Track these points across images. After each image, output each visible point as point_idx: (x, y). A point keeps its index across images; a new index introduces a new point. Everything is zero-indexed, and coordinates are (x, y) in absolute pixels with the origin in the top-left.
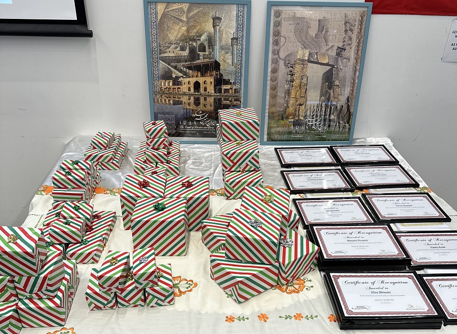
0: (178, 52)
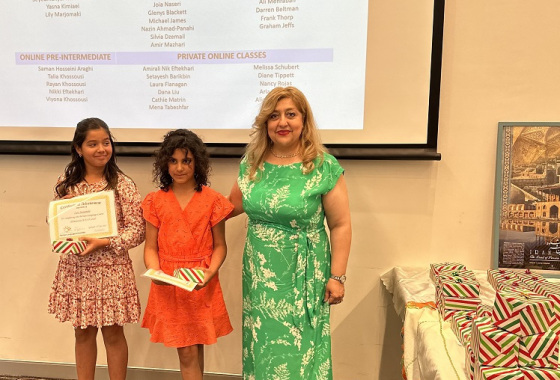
0: (534, 175)
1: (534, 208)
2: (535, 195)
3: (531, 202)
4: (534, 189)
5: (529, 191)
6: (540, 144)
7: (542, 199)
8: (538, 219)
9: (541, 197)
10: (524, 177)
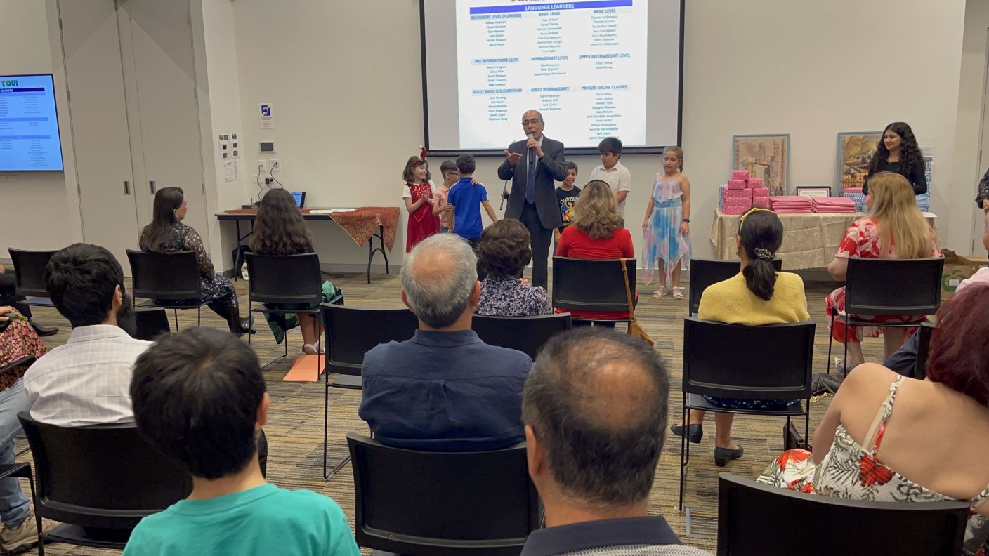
1: (856, 176)
2: (856, 170)
3: (854, 173)
4: (856, 167)
5: (853, 168)
6: (858, 145)
7: (860, 172)
8: (858, 182)
9: (858, 171)
10: (851, 161)
